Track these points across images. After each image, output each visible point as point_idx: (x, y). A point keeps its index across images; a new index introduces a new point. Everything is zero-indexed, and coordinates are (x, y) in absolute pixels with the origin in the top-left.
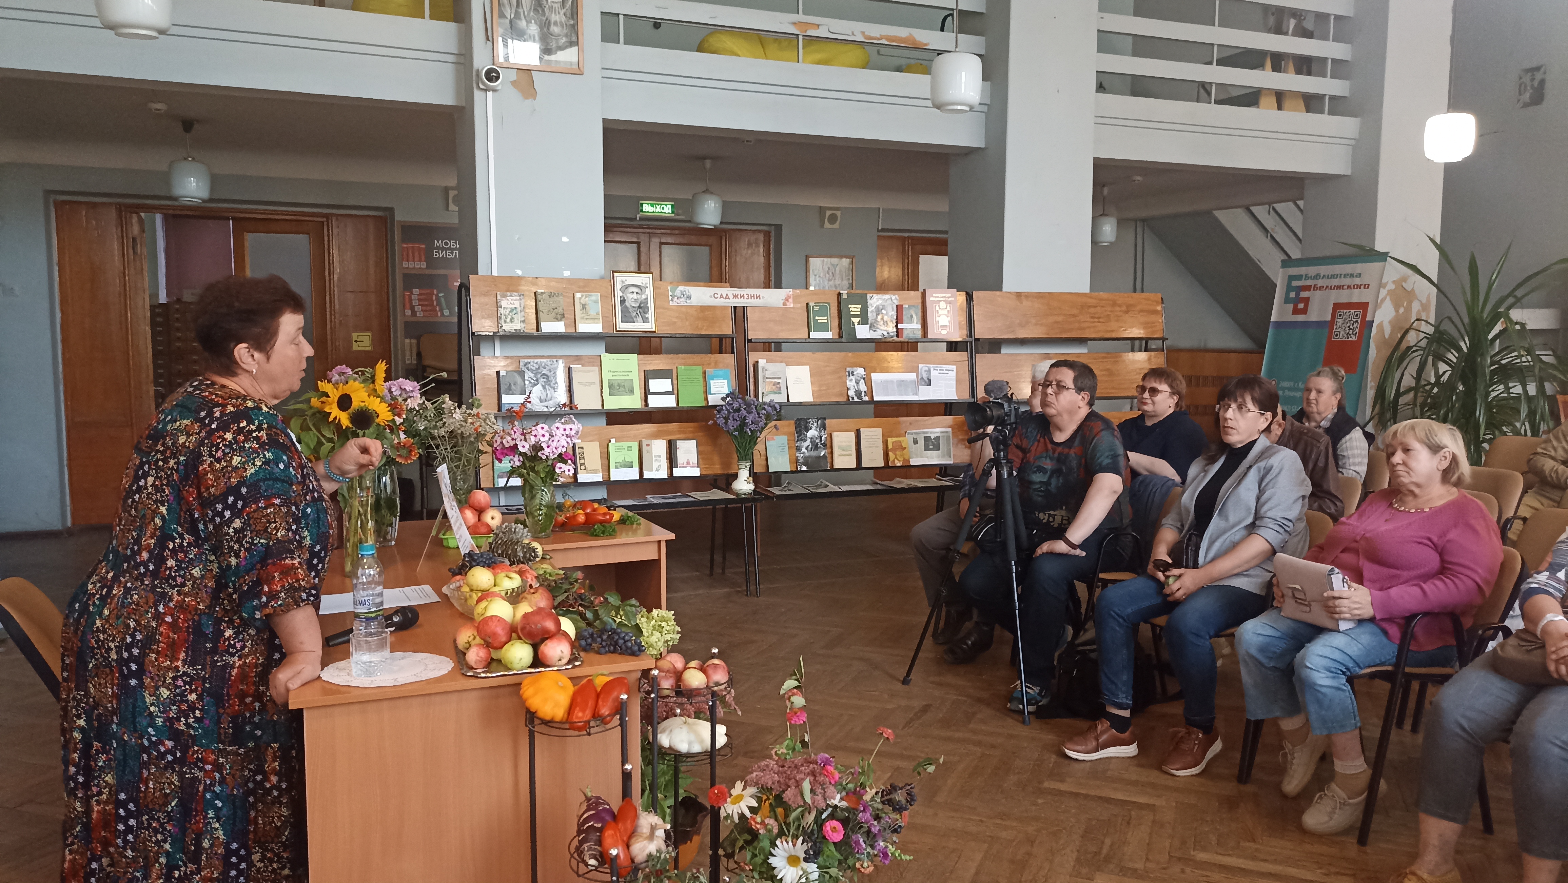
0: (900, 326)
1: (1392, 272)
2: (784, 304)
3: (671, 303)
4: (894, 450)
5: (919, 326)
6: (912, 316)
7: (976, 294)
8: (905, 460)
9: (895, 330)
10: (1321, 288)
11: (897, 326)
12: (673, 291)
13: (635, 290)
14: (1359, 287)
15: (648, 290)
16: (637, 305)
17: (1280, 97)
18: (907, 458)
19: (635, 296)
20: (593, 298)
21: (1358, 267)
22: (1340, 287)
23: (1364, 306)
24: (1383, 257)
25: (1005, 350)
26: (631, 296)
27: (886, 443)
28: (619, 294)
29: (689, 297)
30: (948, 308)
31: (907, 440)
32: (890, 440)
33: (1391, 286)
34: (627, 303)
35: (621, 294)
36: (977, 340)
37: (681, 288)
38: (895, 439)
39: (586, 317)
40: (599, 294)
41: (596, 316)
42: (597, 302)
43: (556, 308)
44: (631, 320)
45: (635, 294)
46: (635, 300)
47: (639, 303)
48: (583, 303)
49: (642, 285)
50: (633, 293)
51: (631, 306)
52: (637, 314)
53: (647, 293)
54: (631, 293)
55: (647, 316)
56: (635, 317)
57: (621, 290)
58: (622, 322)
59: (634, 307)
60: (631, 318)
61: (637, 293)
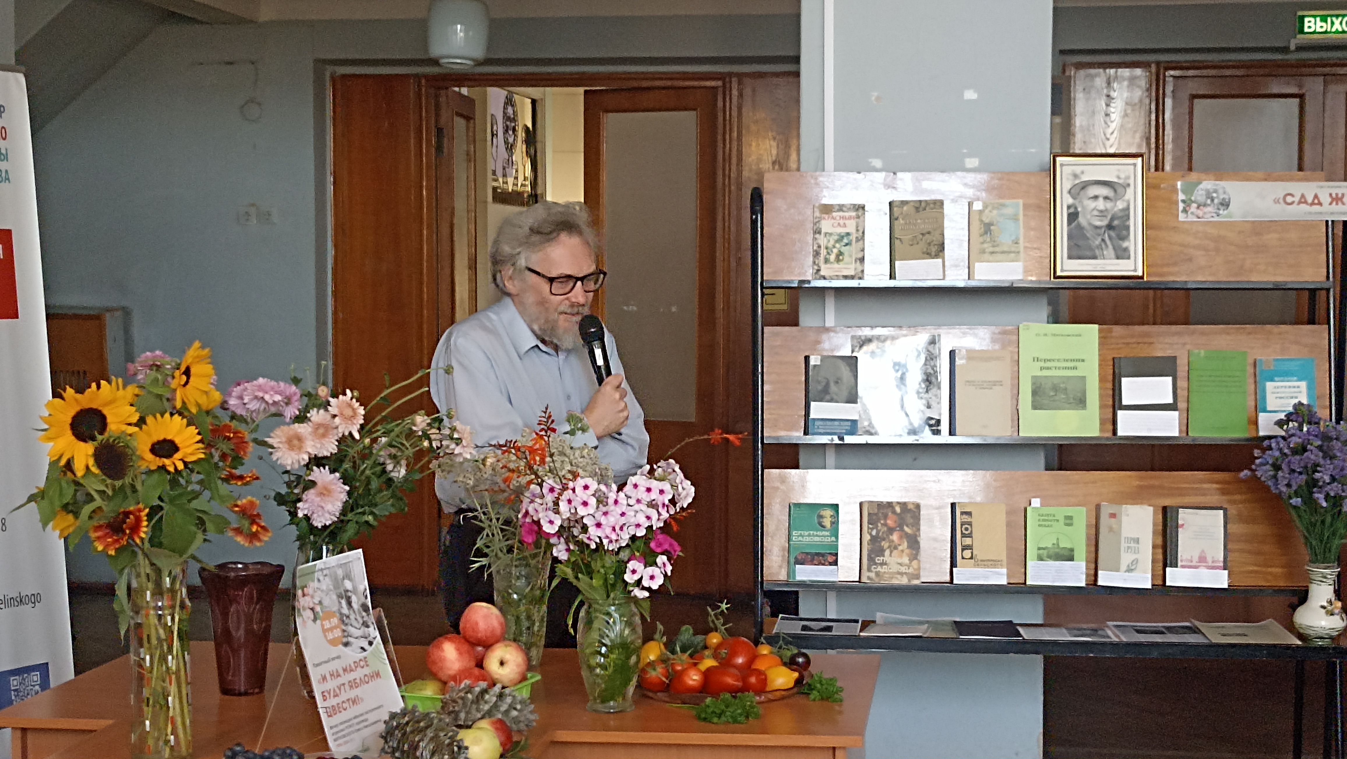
3: (1182, 217)
12: (1189, 190)
13: (1104, 191)
15: (1130, 191)
16: (1105, 222)
19: (1101, 204)
20: (1009, 211)
26: (1092, 204)
28: (1064, 200)
29: (1225, 204)
34: (1081, 219)
35: (1071, 201)
37: (1208, 185)
39: (991, 249)
40: (1021, 202)
41: (1013, 249)
42: (1015, 218)
43: (929, 233)
44: (1088, 253)
45: (1101, 200)
46: (1101, 211)
47: (1109, 217)
48: (987, 221)
49: (1116, 180)
50: (1096, 197)
51: (1090, 224)
52: (1103, 240)
53: (1126, 197)
54: (1092, 198)
55: (1125, 244)
56: (1099, 247)
57: (1069, 192)
58: (1070, 257)
59: (1097, 227)
60: (1090, 249)
61: (1106, 198)
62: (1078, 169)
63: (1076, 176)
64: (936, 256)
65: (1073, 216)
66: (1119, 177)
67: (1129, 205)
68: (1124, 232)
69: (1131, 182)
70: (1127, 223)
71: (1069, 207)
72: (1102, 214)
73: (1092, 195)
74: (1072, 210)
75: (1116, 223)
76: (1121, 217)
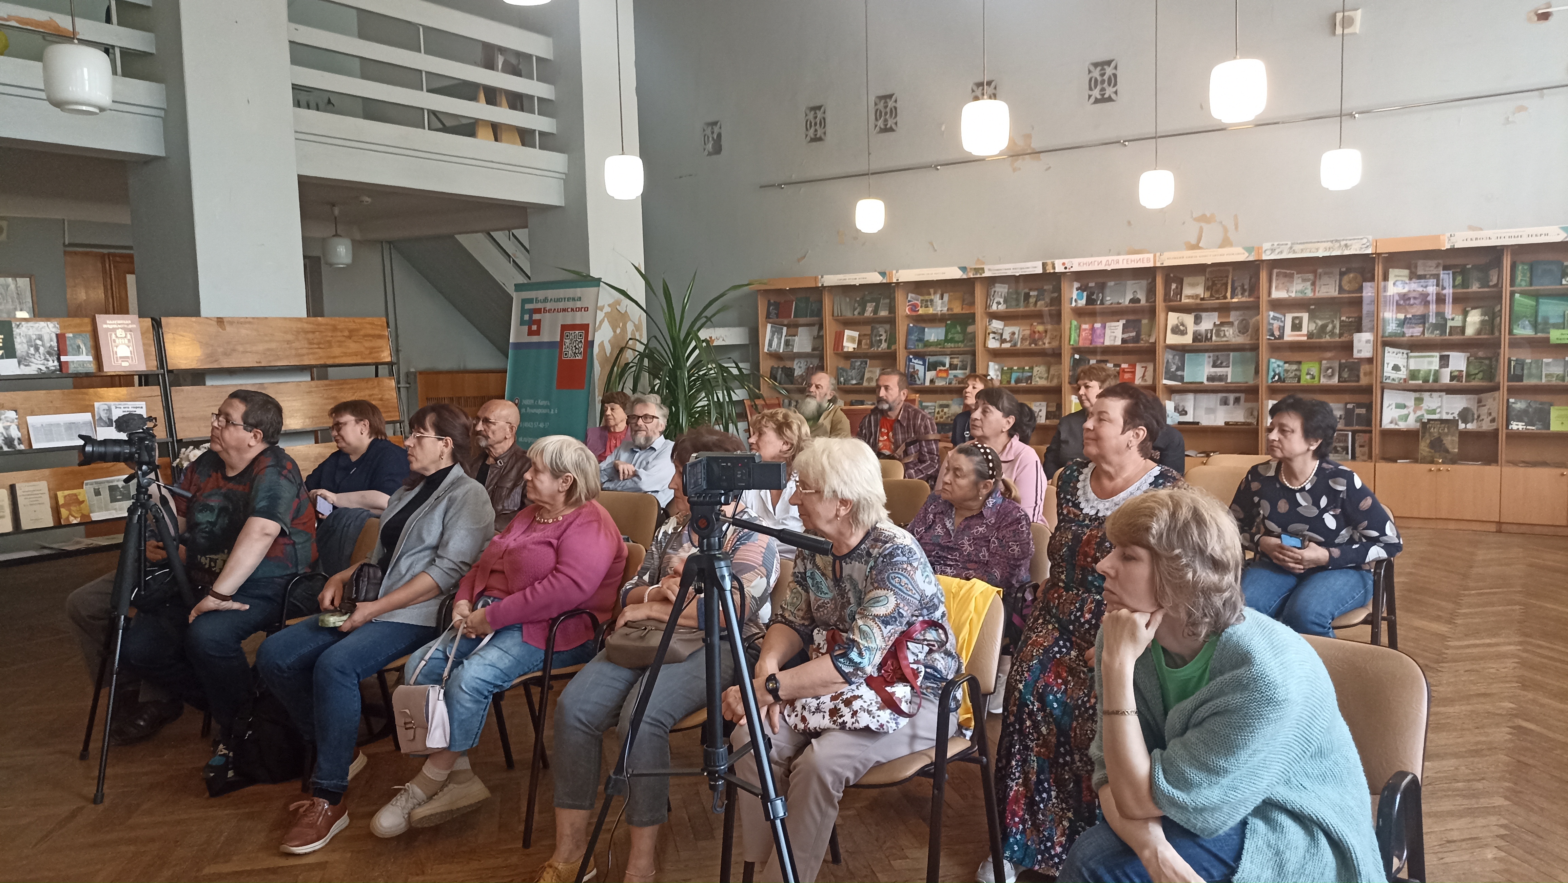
0: (63, 359)
1: (606, 297)
4: (67, 505)
5: (90, 358)
6: (79, 347)
7: (164, 320)
8: (83, 516)
9: (56, 363)
10: (550, 311)
11: (59, 359)
14: (580, 309)
17: (497, 130)
18: (85, 512)
21: (578, 292)
22: (564, 310)
23: (585, 327)
24: (597, 282)
25: (209, 382)
27: (54, 498)
30: (129, 337)
31: (86, 492)
32: (60, 494)
33: (607, 309)
36: (170, 372)
38: (67, 492)
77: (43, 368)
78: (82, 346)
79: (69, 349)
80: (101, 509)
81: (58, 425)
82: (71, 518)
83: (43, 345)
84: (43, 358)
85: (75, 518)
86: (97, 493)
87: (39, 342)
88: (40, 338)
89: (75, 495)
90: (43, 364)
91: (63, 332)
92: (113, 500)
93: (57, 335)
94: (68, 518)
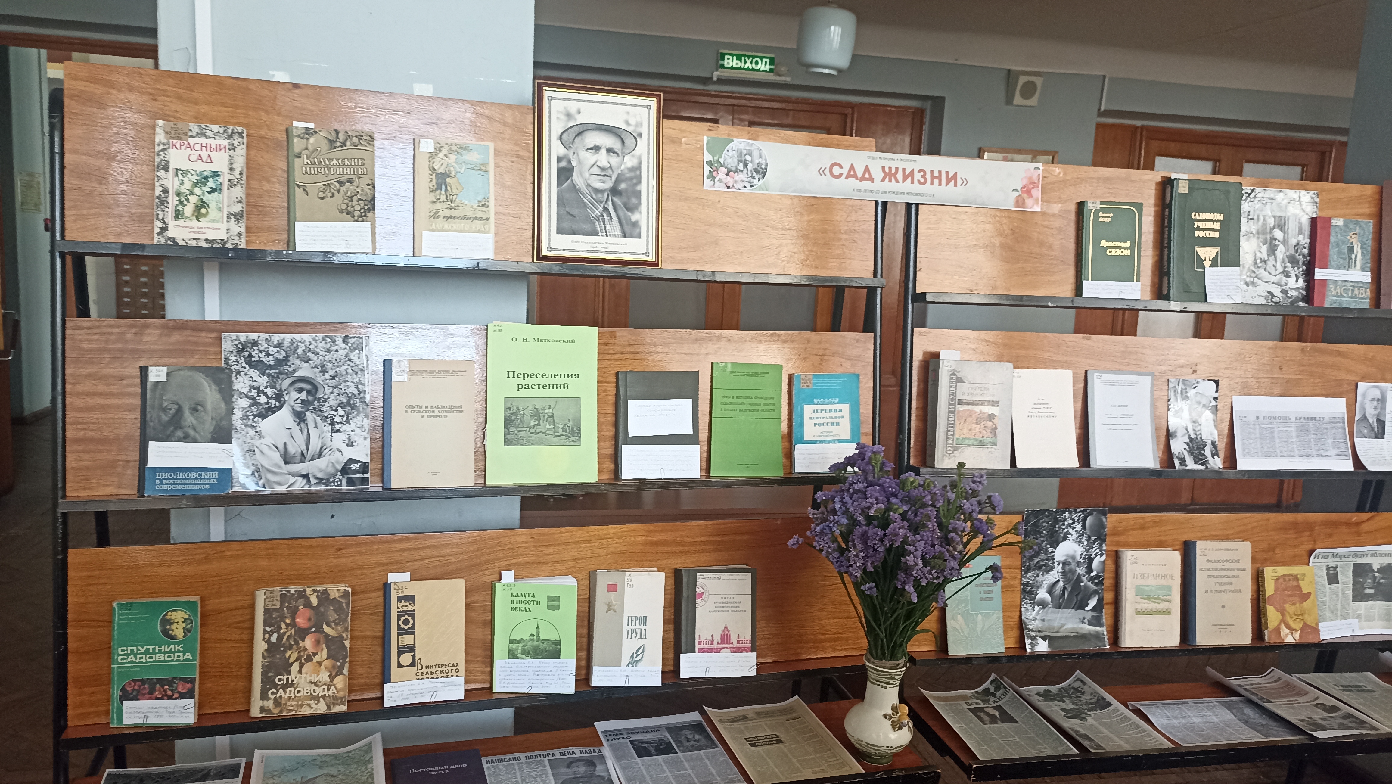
0: (1317, 274)
2: (1020, 202)
3: (707, 185)
4: (1279, 599)
5: (1367, 277)
6: (1351, 249)
8: (1304, 627)
11: (1309, 275)
12: (716, 149)
13: (607, 141)
15: (642, 143)
16: (608, 184)
19: (603, 159)
20: (474, 157)
26: (590, 158)
27: (1257, 581)
28: (553, 149)
29: (761, 172)
31: (1314, 573)
32: (1269, 572)
34: (576, 178)
35: (562, 151)
37: (739, 143)
38: (1282, 570)
39: (448, 213)
40: (491, 145)
41: (479, 215)
42: (482, 169)
43: (350, 181)
44: (586, 227)
45: (603, 151)
46: (603, 169)
47: (614, 178)
48: (442, 170)
49: (624, 126)
50: (596, 148)
51: (588, 185)
52: (605, 209)
53: (637, 152)
54: (591, 149)
55: (634, 217)
56: (600, 218)
57: (560, 138)
58: (560, 231)
59: (597, 191)
60: (588, 220)
61: (610, 151)
62: (573, 107)
63: (569, 116)
64: (362, 217)
65: (565, 173)
66: (627, 123)
67: (640, 163)
68: (634, 200)
69: (644, 130)
70: (638, 188)
71: (559, 160)
72: (605, 172)
73: (591, 146)
74: (563, 164)
75: (623, 186)
76: (631, 179)
77: (1277, 291)
78: (1357, 249)
79: (1333, 253)
80: (1335, 614)
81: (1286, 420)
82: (1284, 631)
83: (1285, 242)
84: (1280, 269)
85: (1292, 630)
86: (1333, 578)
87: (1278, 234)
88: (1281, 224)
89: (1296, 578)
90: (1279, 284)
91: (1325, 214)
92: (1359, 596)
93: (1313, 221)
94: (1277, 630)
